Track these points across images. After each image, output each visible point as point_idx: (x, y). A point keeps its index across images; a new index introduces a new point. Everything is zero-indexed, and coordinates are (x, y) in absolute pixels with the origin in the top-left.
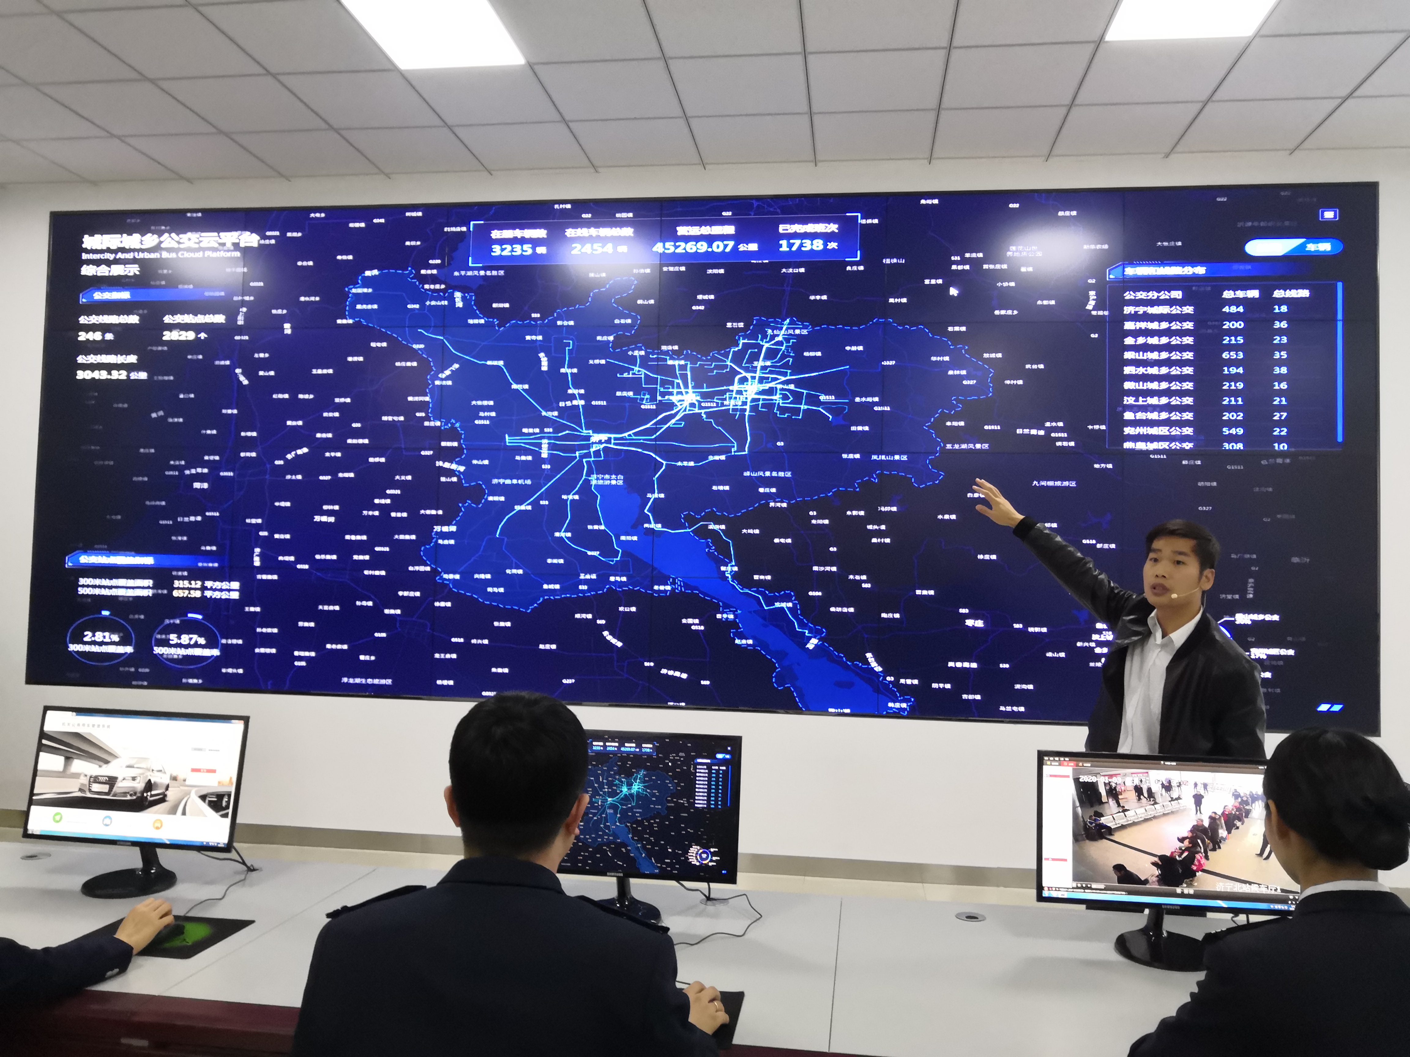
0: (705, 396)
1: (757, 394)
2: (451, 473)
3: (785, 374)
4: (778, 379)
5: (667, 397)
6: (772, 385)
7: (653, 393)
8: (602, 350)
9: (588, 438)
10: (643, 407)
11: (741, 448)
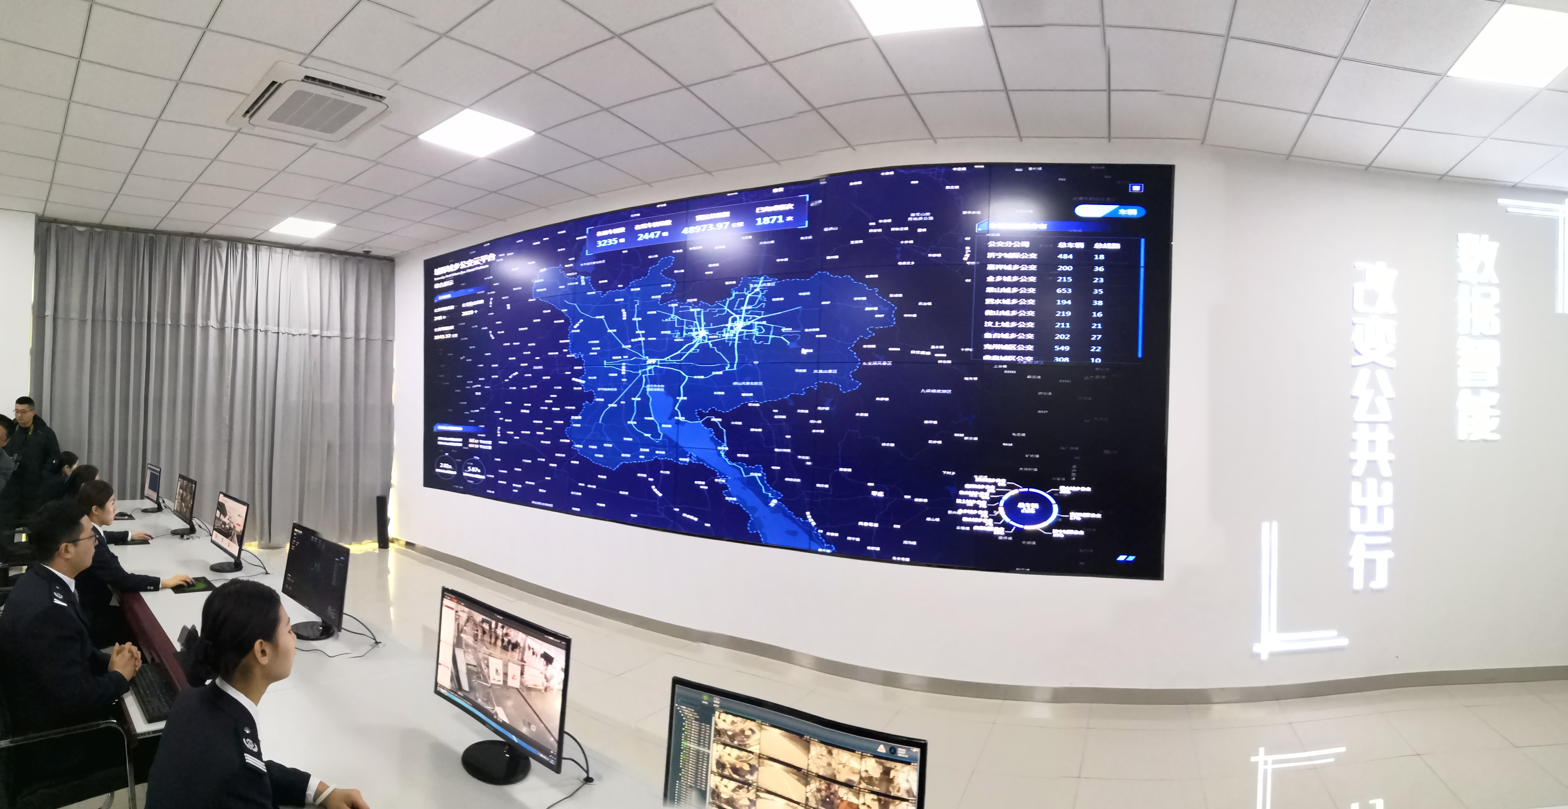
0: (712, 331)
1: (743, 328)
2: (578, 385)
3: (759, 314)
4: (756, 318)
5: (689, 333)
6: (752, 322)
7: (681, 330)
8: (654, 305)
9: (645, 361)
10: (675, 340)
11: (732, 367)
